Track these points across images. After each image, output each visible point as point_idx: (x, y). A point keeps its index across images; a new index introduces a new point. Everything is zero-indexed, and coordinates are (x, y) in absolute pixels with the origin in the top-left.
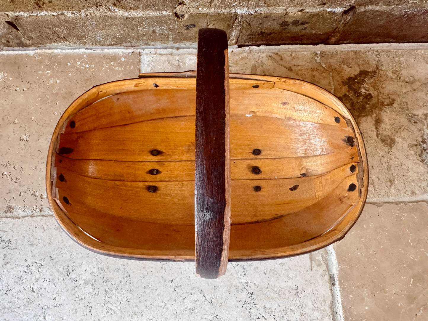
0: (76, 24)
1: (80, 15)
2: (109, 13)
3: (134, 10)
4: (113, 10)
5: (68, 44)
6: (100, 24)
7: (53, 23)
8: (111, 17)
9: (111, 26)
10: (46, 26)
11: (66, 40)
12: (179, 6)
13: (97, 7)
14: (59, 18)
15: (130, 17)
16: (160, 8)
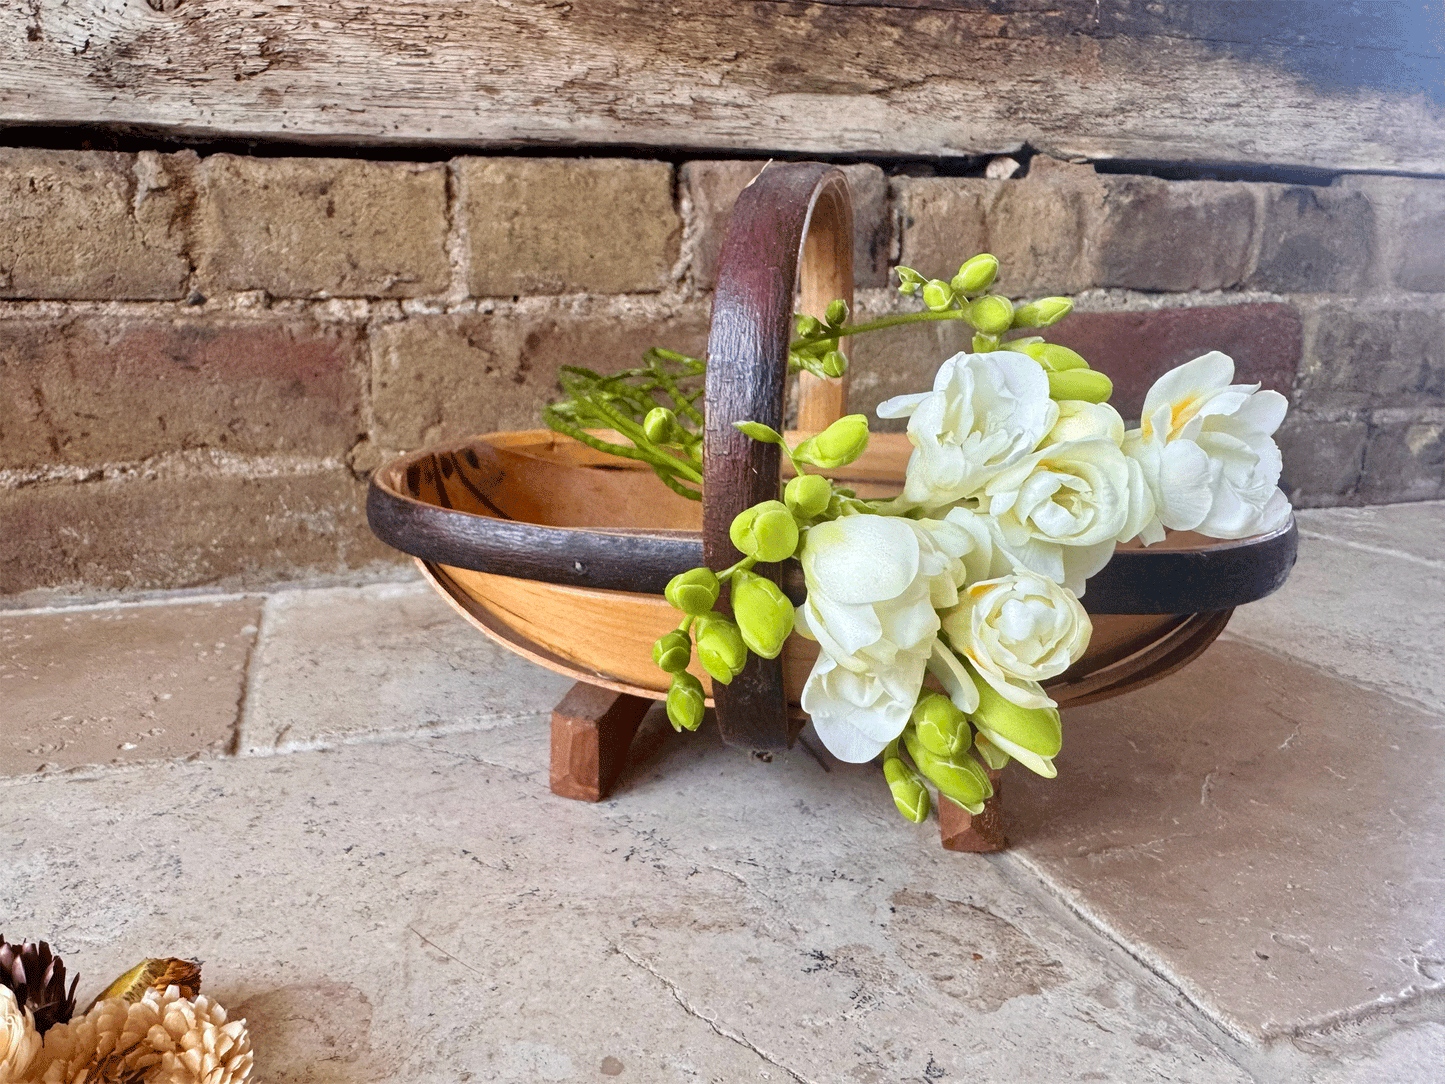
0: (120, 506)
1: (140, 475)
2: (206, 468)
3: (263, 457)
4: (216, 462)
5: (77, 587)
6: (178, 507)
7: (68, 508)
8: (207, 484)
9: (203, 510)
10: (47, 520)
11: (78, 575)
12: (359, 445)
13: (184, 448)
14: (85, 492)
15: (251, 477)
16: (319, 447)
